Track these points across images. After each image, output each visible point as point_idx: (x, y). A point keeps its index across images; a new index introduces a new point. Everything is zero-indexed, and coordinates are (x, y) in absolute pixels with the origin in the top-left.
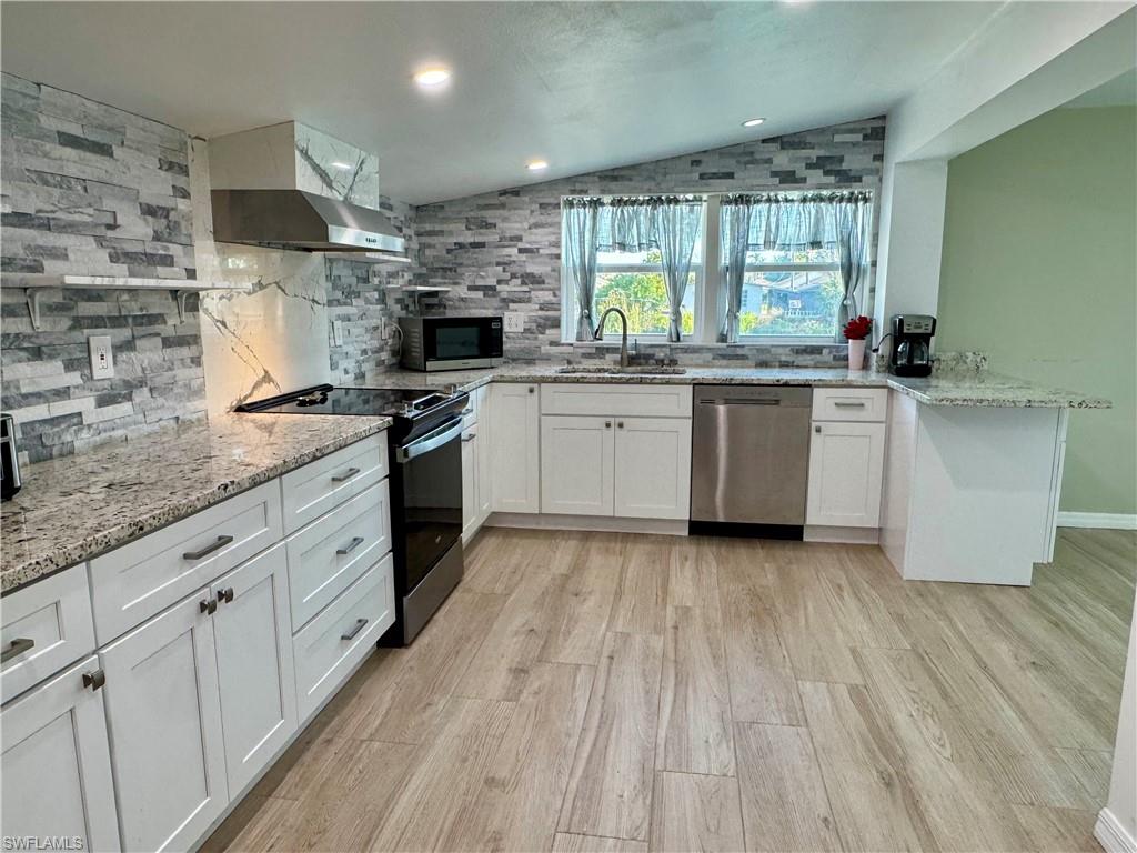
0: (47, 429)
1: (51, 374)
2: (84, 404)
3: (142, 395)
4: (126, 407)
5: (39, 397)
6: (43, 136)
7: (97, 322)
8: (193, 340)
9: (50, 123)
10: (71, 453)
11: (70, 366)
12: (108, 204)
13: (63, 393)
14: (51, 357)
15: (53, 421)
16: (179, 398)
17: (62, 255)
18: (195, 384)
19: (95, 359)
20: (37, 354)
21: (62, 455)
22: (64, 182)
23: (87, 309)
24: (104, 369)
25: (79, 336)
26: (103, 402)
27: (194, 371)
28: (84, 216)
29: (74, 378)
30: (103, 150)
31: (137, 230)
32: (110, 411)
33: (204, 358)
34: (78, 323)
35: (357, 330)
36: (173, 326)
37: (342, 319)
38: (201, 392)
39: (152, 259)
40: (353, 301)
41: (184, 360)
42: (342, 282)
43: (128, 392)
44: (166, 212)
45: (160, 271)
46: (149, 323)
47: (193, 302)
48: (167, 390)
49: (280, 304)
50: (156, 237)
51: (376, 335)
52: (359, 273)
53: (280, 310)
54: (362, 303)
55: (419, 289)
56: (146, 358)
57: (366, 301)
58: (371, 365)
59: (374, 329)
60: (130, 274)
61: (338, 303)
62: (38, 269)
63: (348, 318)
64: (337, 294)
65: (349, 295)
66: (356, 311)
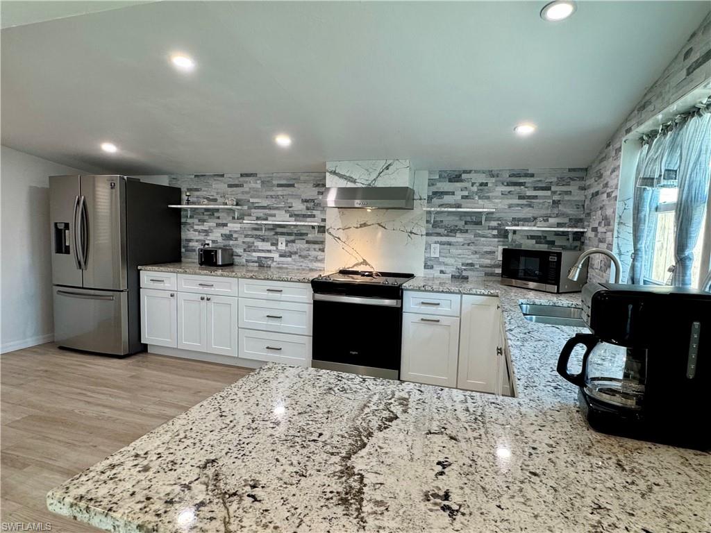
0: (264, 259)
1: (267, 246)
2: (276, 256)
3: (295, 257)
4: (289, 259)
5: (263, 251)
6: (273, 186)
7: (282, 234)
8: (322, 242)
9: (275, 182)
10: (270, 267)
11: (272, 244)
12: (289, 201)
13: (269, 251)
14: (267, 241)
15: (265, 258)
16: (311, 261)
17: (274, 216)
18: (320, 258)
19: (279, 243)
20: (263, 240)
21: (267, 267)
22: (277, 197)
23: (279, 230)
24: (282, 246)
25: (276, 237)
26: (281, 256)
27: (320, 253)
28: (282, 205)
29: (274, 248)
30: (292, 186)
31: (299, 207)
32: (283, 259)
33: (326, 249)
34: (277, 234)
35: (460, 251)
36: (310, 237)
37: (442, 243)
38: (322, 261)
39: (305, 216)
40: (458, 235)
41: (315, 249)
42: (445, 223)
43: (290, 254)
44: (313, 201)
45: (308, 219)
46: (301, 235)
47: (322, 229)
48: (305, 257)
49: (380, 233)
50: (308, 209)
51: (489, 256)
52: (468, 219)
53: (380, 235)
54: (470, 236)
55: (570, 230)
56: (298, 246)
57: (477, 235)
58: (475, 273)
59: (486, 252)
60: (295, 221)
61: (439, 234)
62: (266, 219)
63: (449, 244)
64: (438, 230)
65: (453, 231)
66: (460, 240)
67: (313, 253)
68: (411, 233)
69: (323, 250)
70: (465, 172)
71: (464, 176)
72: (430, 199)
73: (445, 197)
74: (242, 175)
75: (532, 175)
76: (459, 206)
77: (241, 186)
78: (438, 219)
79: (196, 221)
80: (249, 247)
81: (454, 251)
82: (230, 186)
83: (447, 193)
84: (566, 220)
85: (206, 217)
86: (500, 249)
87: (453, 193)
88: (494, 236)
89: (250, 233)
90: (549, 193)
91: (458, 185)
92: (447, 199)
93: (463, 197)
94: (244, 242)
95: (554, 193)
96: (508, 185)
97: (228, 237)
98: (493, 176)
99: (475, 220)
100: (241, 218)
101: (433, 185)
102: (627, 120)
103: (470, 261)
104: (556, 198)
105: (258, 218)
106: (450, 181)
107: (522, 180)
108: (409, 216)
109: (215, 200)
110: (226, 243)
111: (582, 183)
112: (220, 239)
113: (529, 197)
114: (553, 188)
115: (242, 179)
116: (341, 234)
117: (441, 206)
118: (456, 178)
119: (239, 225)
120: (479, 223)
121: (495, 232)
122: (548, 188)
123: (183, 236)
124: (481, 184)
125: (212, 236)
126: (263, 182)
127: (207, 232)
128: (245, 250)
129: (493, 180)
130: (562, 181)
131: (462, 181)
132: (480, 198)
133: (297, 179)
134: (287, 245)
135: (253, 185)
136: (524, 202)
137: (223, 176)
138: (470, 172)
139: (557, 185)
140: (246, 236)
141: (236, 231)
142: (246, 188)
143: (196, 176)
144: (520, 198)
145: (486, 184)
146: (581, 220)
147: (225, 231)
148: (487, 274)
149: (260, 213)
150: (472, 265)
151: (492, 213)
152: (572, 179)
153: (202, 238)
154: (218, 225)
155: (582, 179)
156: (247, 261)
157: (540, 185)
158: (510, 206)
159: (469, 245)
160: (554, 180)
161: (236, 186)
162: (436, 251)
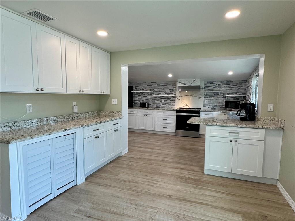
0: (158, 105)
2: (161, 104)
3: (167, 104)
4: (165, 105)
5: (157, 103)
6: (160, 85)
7: (163, 98)
8: (175, 100)
9: (161, 84)
10: (159, 107)
11: (160, 101)
12: (165, 89)
13: (159, 103)
16: (172, 105)
17: (161, 93)
18: (174, 104)
19: (162, 101)
20: (158, 100)
22: (162, 88)
23: (162, 97)
24: (163, 102)
26: (163, 104)
27: (174, 103)
28: (163, 90)
30: (166, 85)
31: (168, 91)
33: (176, 102)
34: (161, 98)
35: (213, 102)
36: (171, 99)
37: (208, 100)
38: (175, 105)
39: (170, 93)
40: (213, 98)
41: (172, 102)
42: (209, 95)
43: (165, 104)
44: (172, 89)
45: (171, 94)
46: (169, 98)
47: (175, 97)
48: (170, 104)
49: (191, 97)
50: (170, 91)
51: (221, 103)
52: (215, 93)
53: (191, 98)
54: (216, 98)
55: (242, 96)
56: (168, 101)
57: (218, 98)
58: (218, 108)
59: (220, 102)
60: (167, 95)
61: (207, 98)
62: (158, 94)
63: (210, 100)
64: (207, 96)
65: (211, 97)
66: (213, 99)
67: (172, 103)
68: (200, 97)
69: (175, 103)
70: (214, 81)
71: (214, 82)
72: (205, 88)
73: (209, 88)
74: (151, 83)
75: (232, 82)
76: (213, 90)
77: (151, 85)
78: (207, 93)
79: (137, 95)
80: (153, 102)
81: (211, 102)
82: (148, 86)
83: (210, 87)
84: (241, 93)
85: (141, 94)
86: (224, 101)
87: (211, 87)
88: (222, 98)
89: (153, 98)
90: (236, 86)
91: (213, 84)
92: (210, 88)
93: (214, 88)
94: (152, 101)
95: (238, 86)
96: (226, 84)
97: (147, 99)
98: (222, 82)
99: (217, 94)
100: (151, 94)
101: (205, 85)
102: (253, 72)
103: (216, 104)
104: (239, 87)
105: (156, 94)
106: (210, 84)
107: (229, 83)
108: (199, 93)
109: (143, 89)
110: (146, 101)
111: (245, 84)
112: (145, 100)
113: (232, 87)
114: (238, 85)
115: (151, 84)
116: (180, 98)
117: (208, 90)
118: (212, 83)
119: (150, 96)
120: (219, 94)
121: (223, 97)
122: (236, 85)
123: (134, 100)
124: (219, 84)
125: (142, 99)
126: (157, 84)
127: (141, 98)
128: (152, 103)
129: (222, 83)
130: (240, 83)
131: (213, 83)
132: (218, 88)
133: (168, 84)
134: (164, 101)
135: (155, 85)
136: (230, 89)
137: (145, 83)
138: (215, 81)
139: (239, 84)
140: (152, 99)
141: (149, 98)
142: (153, 86)
143: (137, 83)
144: (229, 88)
145: (220, 84)
146: (245, 93)
147: (146, 98)
148: (220, 108)
149: (157, 93)
150: (217, 105)
151: (222, 92)
152: (243, 83)
153: (139, 100)
154: (144, 96)
155: (245, 83)
156: (153, 106)
157: (234, 84)
158: (227, 90)
159: (216, 100)
160: (238, 83)
161: (150, 86)
162: (207, 102)
